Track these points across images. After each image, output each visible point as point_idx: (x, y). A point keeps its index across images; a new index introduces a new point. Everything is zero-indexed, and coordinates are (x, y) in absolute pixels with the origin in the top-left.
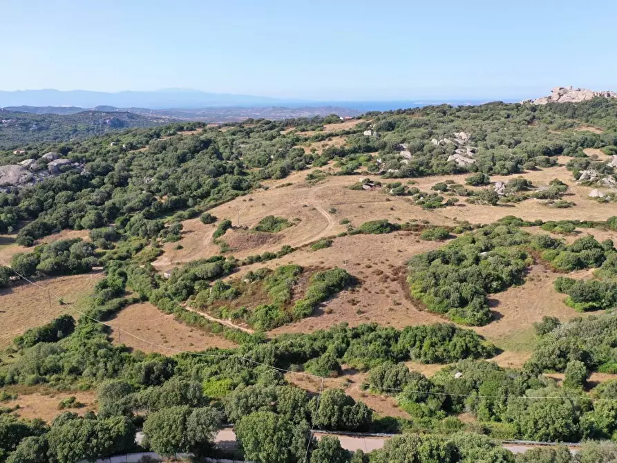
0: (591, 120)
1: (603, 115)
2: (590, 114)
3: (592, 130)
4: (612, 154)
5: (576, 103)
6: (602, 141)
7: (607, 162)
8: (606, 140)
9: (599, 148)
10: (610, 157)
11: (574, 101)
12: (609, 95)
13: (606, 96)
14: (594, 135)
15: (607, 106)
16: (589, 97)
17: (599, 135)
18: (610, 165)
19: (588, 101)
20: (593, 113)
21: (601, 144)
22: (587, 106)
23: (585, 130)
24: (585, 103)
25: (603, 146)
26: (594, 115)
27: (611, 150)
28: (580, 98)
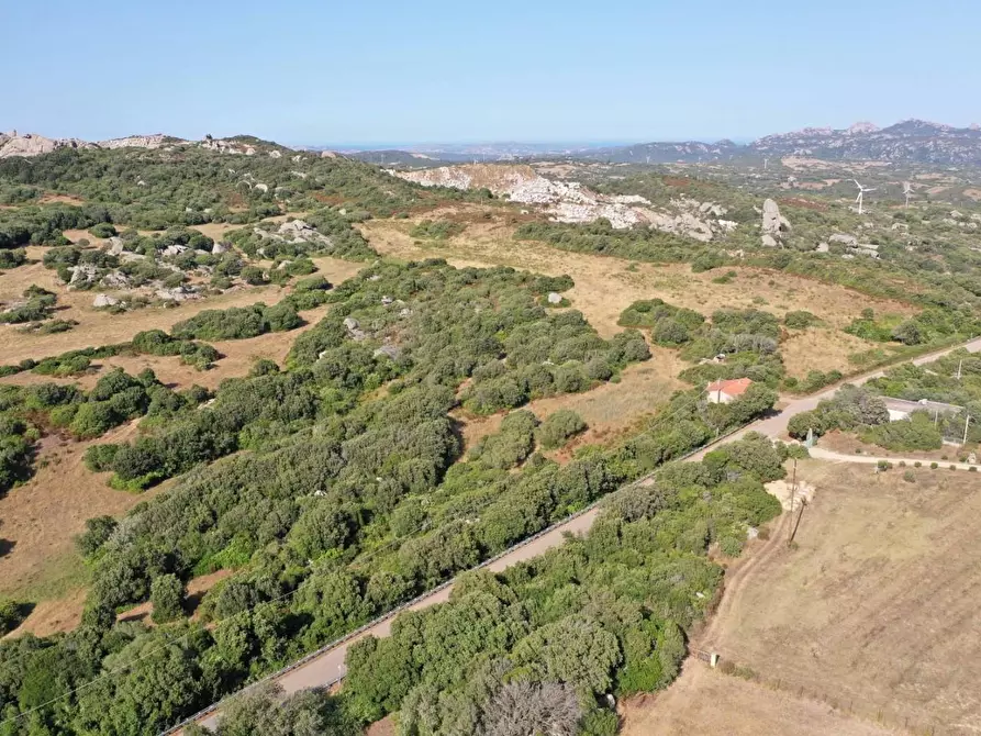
0: (61, 184)
1: (77, 176)
2: (57, 176)
3: (66, 200)
4: (107, 237)
5: (29, 158)
6: (87, 218)
7: (104, 249)
8: (92, 215)
9: (84, 228)
10: (107, 240)
11: (25, 155)
12: (75, 145)
13: (71, 146)
14: (73, 208)
15: (80, 162)
16: (48, 148)
17: (80, 209)
18: (110, 253)
19: (48, 155)
20: (61, 174)
21: (87, 222)
22: (49, 163)
23: (51, 202)
24: (44, 158)
25: (91, 225)
26: (65, 176)
27: (105, 230)
28: (33, 150)
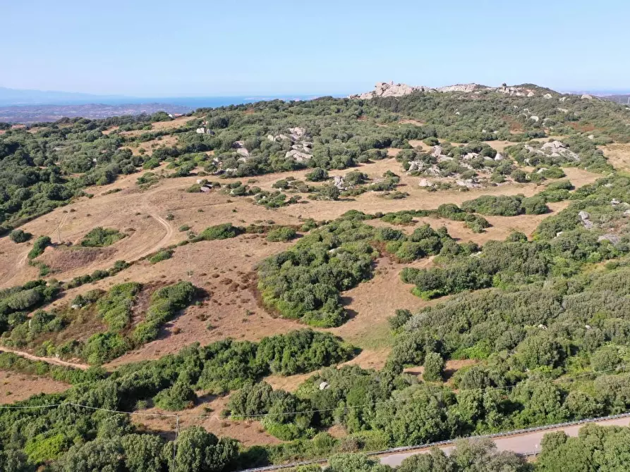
0: (412, 113)
1: (422, 108)
2: (410, 108)
3: (413, 122)
4: (433, 145)
5: (398, 98)
6: (424, 133)
7: (430, 152)
8: (427, 132)
9: (421, 139)
10: (432, 147)
11: (396, 96)
12: (423, 90)
13: (421, 90)
14: (416, 127)
15: (425, 100)
16: (408, 92)
17: (420, 128)
18: (433, 155)
19: (408, 96)
20: (413, 107)
21: (423, 136)
22: (408, 100)
23: (406, 123)
24: (406, 97)
25: (425, 138)
26: (415, 108)
27: (432, 141)
28: (400, 93)
